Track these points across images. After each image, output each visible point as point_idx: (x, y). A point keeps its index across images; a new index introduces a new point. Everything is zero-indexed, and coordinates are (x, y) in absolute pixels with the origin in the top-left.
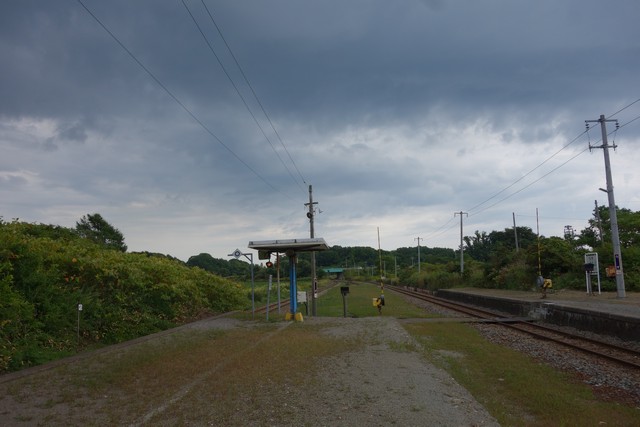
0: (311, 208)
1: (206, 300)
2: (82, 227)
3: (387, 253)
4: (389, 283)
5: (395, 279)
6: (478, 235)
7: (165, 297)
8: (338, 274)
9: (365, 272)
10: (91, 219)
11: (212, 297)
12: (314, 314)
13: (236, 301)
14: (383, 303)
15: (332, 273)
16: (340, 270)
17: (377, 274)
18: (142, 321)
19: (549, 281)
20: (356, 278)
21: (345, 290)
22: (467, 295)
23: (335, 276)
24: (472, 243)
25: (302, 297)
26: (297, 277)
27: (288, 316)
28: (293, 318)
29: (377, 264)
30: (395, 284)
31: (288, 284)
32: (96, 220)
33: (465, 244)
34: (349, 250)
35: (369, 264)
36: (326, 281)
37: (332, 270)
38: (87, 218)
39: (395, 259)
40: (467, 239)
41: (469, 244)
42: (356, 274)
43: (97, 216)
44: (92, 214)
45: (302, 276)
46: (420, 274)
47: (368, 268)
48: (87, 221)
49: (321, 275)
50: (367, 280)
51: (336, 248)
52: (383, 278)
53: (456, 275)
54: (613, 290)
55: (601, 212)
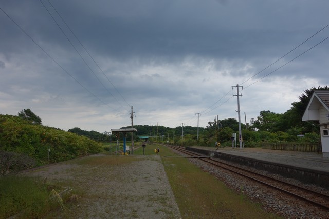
0: (132, 115)
1: (89, 149)
2: (21, 115)
3: (171, 129)
4: (170, 144)
5: (173, 142)
6: (215, 121)
7: (75, 148)
8: (146, 139)
9: (159, 138)
10: (25, 111)
11: (91, 148)
12: (132, 154)
13: (99, 151)
14: (158, 151)
15: (143, 139)
16: (147, 137)
17: (165, 139)
18: (67, 157)
19: (219, 143)
20: (155, 141)
21: (144, 146)
22: (194, 149)
23: (145, 140)
24: (212, 125)
25: (128, 148)
26: (126, 140)
27: (123, 153)
28: (125, 154)
29: (165, 134)
30: (172, 144)
31: (123, 144)
32: (28, 112)
33: (209, 125)
34: (152, 127)
35: (162, 134)
36: (140, 143)
37: (143, 137)
38: (23, 111)
39: (173, 132)
40: (210, 123)
41: (211, 125)
42: (155, 139)
43: (29, 110)
44: (26, 109)
45: (128, 140)
46: (182, 139)
47: (161, 136)
48: (23, 112)
49: (137, 140)
50: (160, 143)
51: (146, 126)
52: (168, 141)
53: (195, 141)
54: (239, 147)
55: (263, 113)
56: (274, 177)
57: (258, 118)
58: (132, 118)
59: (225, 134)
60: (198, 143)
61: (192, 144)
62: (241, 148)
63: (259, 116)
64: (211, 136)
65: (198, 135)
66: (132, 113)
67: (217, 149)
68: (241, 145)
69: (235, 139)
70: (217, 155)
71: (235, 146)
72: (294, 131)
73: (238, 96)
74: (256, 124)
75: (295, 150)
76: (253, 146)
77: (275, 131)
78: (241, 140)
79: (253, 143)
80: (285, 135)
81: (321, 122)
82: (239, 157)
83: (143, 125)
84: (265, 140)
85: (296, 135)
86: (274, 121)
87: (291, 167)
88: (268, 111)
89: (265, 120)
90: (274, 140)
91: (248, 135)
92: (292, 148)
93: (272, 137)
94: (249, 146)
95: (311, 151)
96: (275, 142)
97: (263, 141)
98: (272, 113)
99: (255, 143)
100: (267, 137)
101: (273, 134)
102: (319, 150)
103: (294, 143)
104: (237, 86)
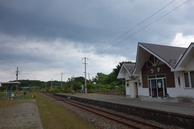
3: (45, 82)
4: (43, 92)
5: (45, 90)
6: (72, 78)
8: (27, 89)
9: (36, 88)
12: (16, 99)
15: (25, 89)
17: (40, 89)
19: (74, 91)
20: (33, 90)
21: (25, 93)
23: (26, 90)
24: (70, 80)
25: (13, 95)
26: (12, 90)
27: (9, 99)
29: (41, 86)
30: (45, 92)
31: (9, 92)
33: (68, 81)
34: (32, 81)
35: (38, 86)
36: (22, 91)
37: (25, 88)
39: (46, 84)
40: (69, 79)
41: (69, 80)
42: (33, 89)
45: (14, 90)
46: (52, 89)
47: (37, 87)
49: (21, 89)
50: (37, 91)
51: (27, 81)
52: (42, 90)
53: (59, 90)
54: (85, 93)
55: (98, 74)
56: (102, 110)
57: (96, 76)
58: (17, 75)
59: (77, 85)
60: (61, 91)
61: (58, 92)
62: (86, 93)
63: (97, 75)
64: (69, 87)
65: (61, 87)
66: (17, 72)
67: (72, 95)
68: (86, 92)
69: (83, 89)
70: (72, 98)
71: (82, 93)
72: (113, 84)
73: (85, 64)
74: (95, 80)
75: (114, 94)
76: (92, 93)
77: (104, 84)
78: (86, 89)
79: (93, 91)
80: (109, 86)
81: (126, 80)
82: (84, 99)
83: (26, 80)
84: (99, 89)
85: (114, 86)
86: (104, 78)
87: (111, 104)
88: (101, 73)
89: (99, 78)
90: (103, 89)
91: (90, 86)
92: (112, 93)
93: (102, 87)
94: (90, 92)
95: (121, 95)
96: (104, 90)
97: (98, 89)
98: (103, 74)
99: (94, 90)
100: (100, 87)
101: (103, 86)
102: (125, 94)
103: (113, 90)
104: (85, 58)
